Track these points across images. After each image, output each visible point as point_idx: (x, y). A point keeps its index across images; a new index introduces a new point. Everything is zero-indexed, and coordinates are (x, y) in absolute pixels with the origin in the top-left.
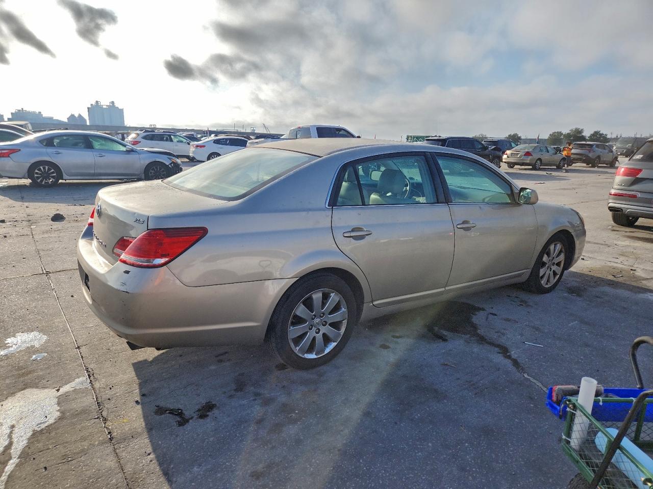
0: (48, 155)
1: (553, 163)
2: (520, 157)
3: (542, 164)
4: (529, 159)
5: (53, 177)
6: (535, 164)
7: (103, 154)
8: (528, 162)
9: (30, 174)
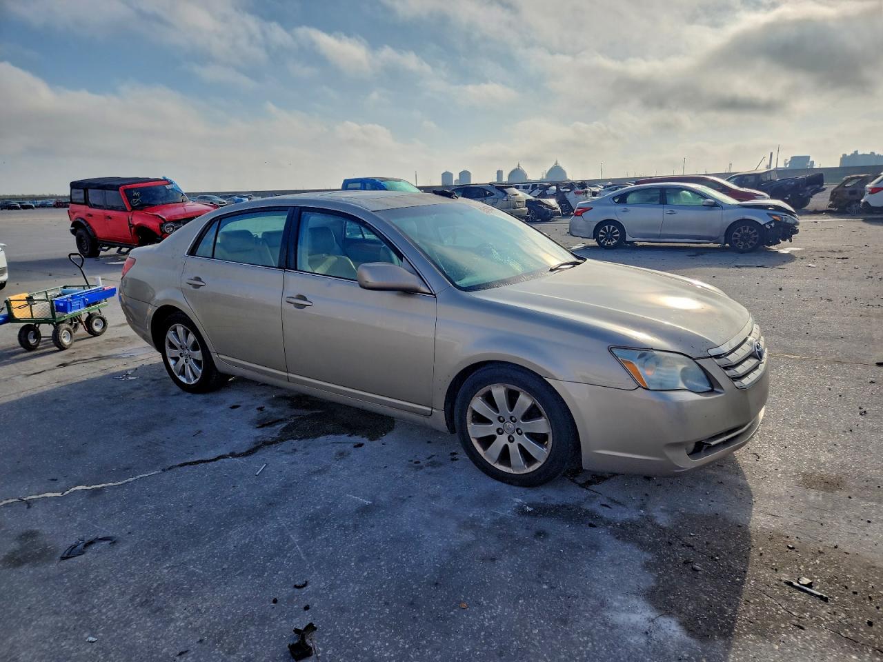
0: (615, 212)
5: (616, 238)
7: (676, 210)
9: (595, 236)
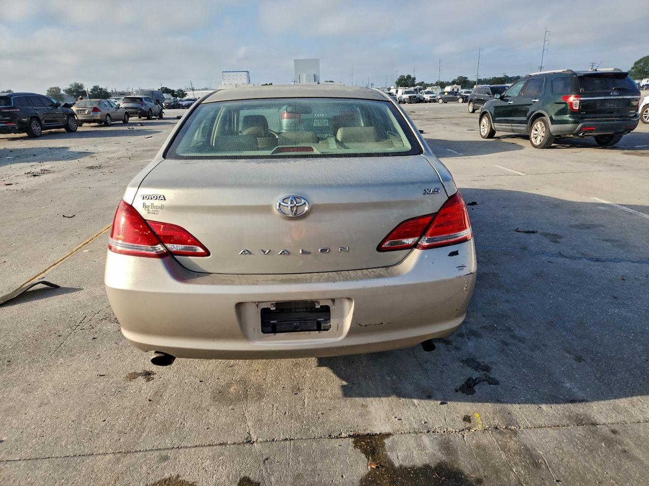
1: (120, 118)
2: (89, 113)
3: (112, 120)
4: (99, 115)
6: (106, 120)
8: (99, 118)
